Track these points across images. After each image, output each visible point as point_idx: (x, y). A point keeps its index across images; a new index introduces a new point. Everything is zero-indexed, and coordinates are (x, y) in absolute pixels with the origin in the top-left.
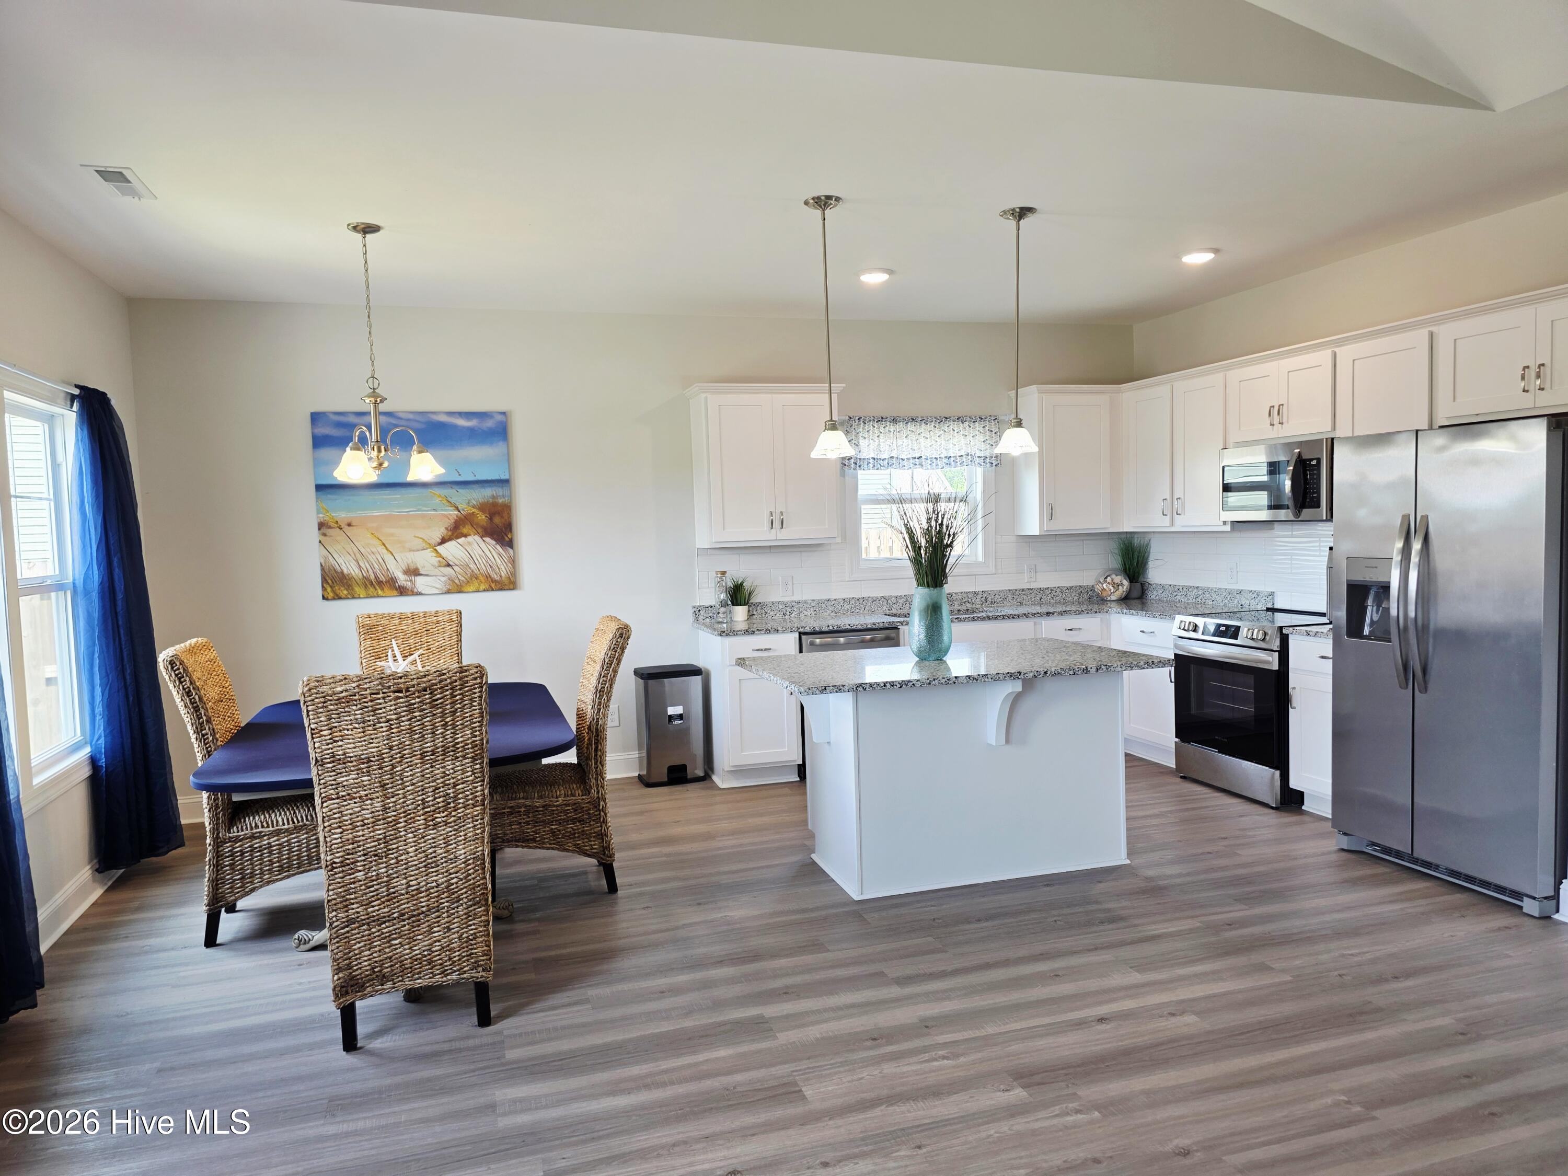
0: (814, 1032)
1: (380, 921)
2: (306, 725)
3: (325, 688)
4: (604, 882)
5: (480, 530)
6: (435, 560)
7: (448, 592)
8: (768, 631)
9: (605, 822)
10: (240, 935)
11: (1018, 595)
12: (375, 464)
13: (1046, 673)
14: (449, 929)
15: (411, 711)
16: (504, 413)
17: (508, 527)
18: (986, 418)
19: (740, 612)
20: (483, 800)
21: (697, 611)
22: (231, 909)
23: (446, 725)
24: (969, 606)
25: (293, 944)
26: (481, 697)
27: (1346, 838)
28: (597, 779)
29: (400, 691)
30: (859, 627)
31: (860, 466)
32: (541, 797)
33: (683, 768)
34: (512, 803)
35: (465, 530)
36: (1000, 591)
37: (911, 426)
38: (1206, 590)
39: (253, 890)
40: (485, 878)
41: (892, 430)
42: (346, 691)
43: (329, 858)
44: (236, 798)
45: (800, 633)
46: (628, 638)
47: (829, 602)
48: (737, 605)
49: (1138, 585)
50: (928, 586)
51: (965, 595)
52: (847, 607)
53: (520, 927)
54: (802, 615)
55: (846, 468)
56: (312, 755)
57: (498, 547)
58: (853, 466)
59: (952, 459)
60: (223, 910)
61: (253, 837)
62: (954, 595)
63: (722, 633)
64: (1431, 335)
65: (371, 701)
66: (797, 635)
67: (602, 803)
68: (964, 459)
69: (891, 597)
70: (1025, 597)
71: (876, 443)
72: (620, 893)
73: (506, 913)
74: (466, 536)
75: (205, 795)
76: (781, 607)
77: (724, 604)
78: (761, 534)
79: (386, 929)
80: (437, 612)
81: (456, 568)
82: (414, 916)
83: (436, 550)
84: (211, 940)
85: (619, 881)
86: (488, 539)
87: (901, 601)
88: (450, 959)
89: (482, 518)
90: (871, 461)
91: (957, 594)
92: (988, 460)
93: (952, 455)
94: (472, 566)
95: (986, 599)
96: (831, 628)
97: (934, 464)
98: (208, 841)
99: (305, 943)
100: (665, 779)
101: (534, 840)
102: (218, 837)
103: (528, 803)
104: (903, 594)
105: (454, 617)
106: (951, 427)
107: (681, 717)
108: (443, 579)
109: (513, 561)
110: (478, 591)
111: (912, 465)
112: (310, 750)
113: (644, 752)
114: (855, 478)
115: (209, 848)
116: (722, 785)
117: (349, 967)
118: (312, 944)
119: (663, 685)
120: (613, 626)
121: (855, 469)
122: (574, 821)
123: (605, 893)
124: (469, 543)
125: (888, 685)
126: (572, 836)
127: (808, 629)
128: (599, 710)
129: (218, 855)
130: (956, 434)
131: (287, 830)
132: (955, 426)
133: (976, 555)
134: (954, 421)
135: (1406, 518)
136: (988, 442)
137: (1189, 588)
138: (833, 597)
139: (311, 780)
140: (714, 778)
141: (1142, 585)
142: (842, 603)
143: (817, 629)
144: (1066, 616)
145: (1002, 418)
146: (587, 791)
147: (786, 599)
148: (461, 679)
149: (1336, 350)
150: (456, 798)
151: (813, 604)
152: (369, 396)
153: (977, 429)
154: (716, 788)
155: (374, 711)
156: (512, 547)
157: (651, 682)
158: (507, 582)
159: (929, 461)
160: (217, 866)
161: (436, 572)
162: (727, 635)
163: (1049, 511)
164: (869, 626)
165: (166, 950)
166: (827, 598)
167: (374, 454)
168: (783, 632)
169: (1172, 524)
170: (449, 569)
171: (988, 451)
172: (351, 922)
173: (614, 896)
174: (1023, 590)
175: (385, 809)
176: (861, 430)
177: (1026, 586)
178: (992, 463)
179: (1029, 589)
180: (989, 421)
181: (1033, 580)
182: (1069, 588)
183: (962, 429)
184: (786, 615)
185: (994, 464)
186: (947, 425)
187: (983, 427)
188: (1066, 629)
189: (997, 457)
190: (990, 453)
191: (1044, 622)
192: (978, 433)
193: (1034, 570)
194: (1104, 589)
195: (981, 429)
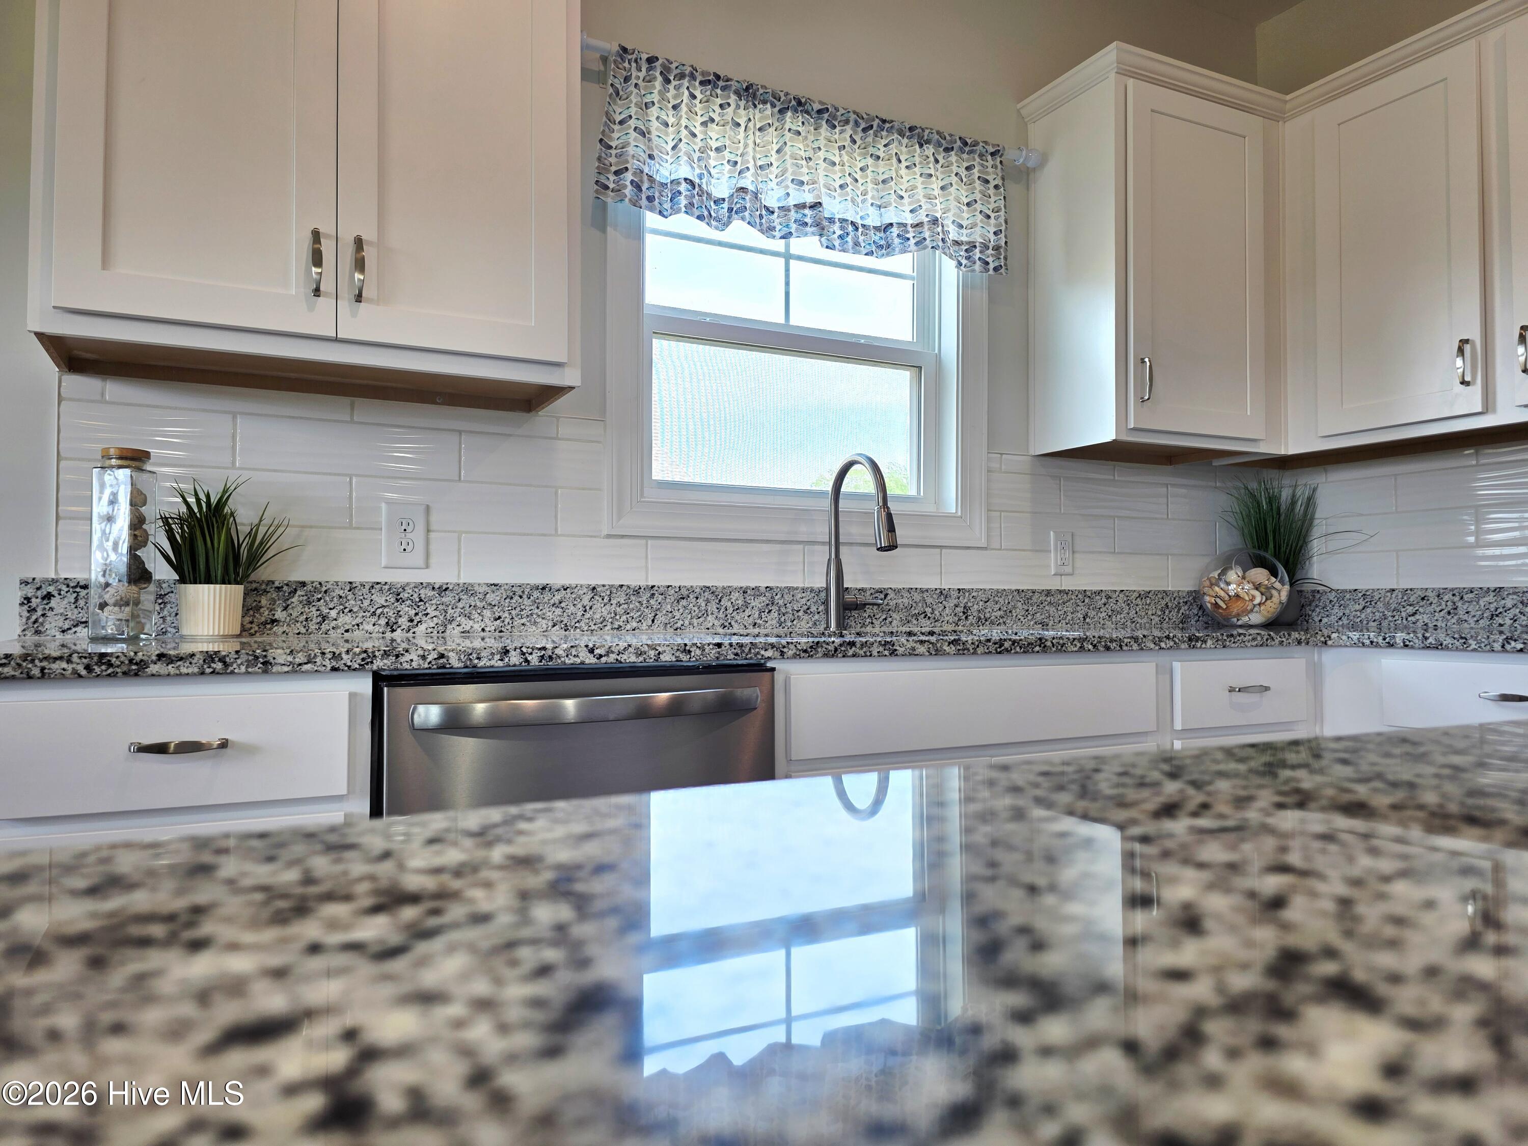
11: (1035, 603)
18: (977, 146)
21: (39, 597)
24: (926, 624)
30: (630, 658)
31: (650, 199)
36: (1000, 593)
37: (792, 122)
41: (742, 122)
45: (379, 680)
47: (547, 595)
51: (917, 597)
54: (454, 632)
55: (609, 198)
58: (629, 191)
59: (895, 231)
62: (892, 595)
66: (364, 685)
68: (927, 234)
69: (728, 591)
70: (1052, 610)
71: (698, 143)
76: (380, 600)
87: (757, 603)
90: (683, 187)
91: (897, 591)
92: (977, 254)
95: (966, 609)
96: (515, 659)
97: (849, 239)
106: (893, 149)
111: (794, 227)
114: (637, 234)
121: (635, 203)
127: (412, 661)
130: (903, 171)
132: (901, 147)
133: (938, 498)
134: (901, 135)
136: (978, 206)
138: (557, 580)
142: (586, 601)
145: (1012, 153)
151: (490, 598)
153: (955, 169)
159: (836, 227)
163: (1142, 378)
164: (667, 658)
166: (541, 581)
171: (978, 230)
174: (1048, 593)
176: (655, 97)
177: (1054, 584)
178: (987, 263)
179: (1060, 591)
180: (981, 156)
181: (1068, 569)
182: (1143, 595)
183: (917, 160)
184: (392, 626)
185: (991, 266)
186: (884, 142)
187: (968, 168)
188: (1232, 690)
189: (997, 248)
190: (982, 236)
191: (1177, 666)
192: (954, 179)
193: (1069, 545)
194: (1237, 596)
195: (963, 173)
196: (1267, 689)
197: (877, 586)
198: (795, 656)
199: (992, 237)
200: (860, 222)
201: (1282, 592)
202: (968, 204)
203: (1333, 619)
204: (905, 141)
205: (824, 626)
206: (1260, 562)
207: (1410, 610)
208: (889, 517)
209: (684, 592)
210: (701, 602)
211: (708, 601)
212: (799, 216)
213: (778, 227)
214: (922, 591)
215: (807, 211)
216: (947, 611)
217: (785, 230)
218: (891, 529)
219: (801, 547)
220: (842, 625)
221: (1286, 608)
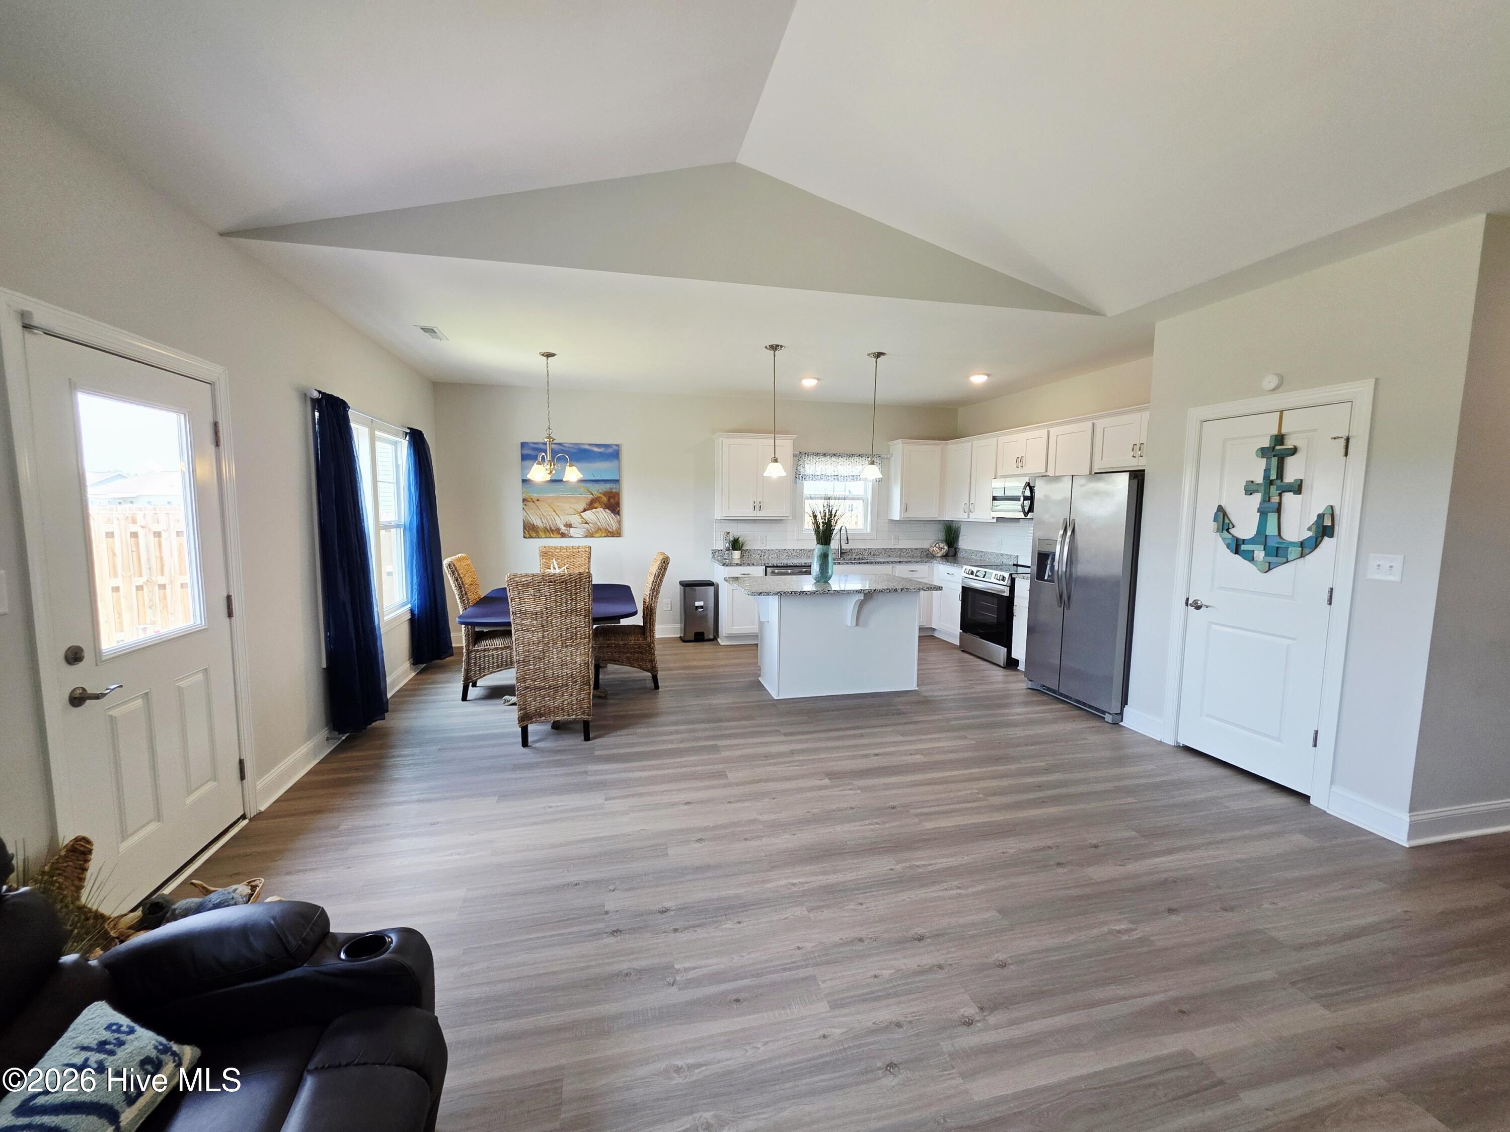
0: (738, 753)
1: (540, 689)
2: (509, 595)
3: (517, 579)
4: (653, 684)
5: (603, 506)
6: (580, 520)
7: (586, 537)
8: (748, 564)
9: (654, 654)
10: (478, 697)
11: (888, 552)
12: (549, 472)
13: (875, 590)
14: (572, 695)
15: (556, 592)
16: (617, 445)
17: (618, 504)
18: (875, 456)
19: (737, 554)
20: (589, 636)
21: (714, 552)
22: (474, 685)
23: (572, 599)
24: (861, 556)
25: (502, 702)
26: (589, 587)
27: (1031, 682)
28: (650, 633)
29: (551, 582)
31: (805, 478)
32: (622, 640)
33: (702, 634)
34: (608, 642)
35: (595, 505)
36: (878, 549)
37: (834, 459)
38: (986, 553)
39: (484, 676)
40: (589, 673)
41: (823, 460)
42: (527, 581)
43: (518, 658)
44: (477, 629)
45: (766, 567)
46: (668, 563)
47: (785, 551)
48: (735, 550)
49: (953, 549)
50: (822, 544)
51: (859, 550)
52: (795, 554)
53: (610, 701)
54: (770, 557)
55: (797, 479)
56: (511, 610)
57: (612, 514)
58: (801, 478)
60: (471, 684)
61: (485, 650)
63: (724, 565)
64: (1093, 424)
65: (538, 586)
66: (764, 567)
67: (652, 645)
71: (814, 466)
72: (660, 689)
73: (603, 695)
74: (596, 508)
75: (463, 626)
76: (759, 552)
77: (728, 549)
78: (749, 513)
79: (543, 692)
80: (579, 547)
81: (590, 524)
82: (555, 688)
83: (581, 515)
84: (464, 698)
85: (660, 684)
86: (607, 510)
88: (572, 709)
89: (605, 499)
90: (811, 476)
92: (877, 481)
94: (599, 524)
95: (870, 553)
96: (781, 564)
97: (845, 480)
98: (464, 651)
99: (508, 701)
100: (693, 639)
101: (619, 661)
102: (469, 649)
103: (616, 642)
105: (587, 550)
107: (702, 607)
108: (584, 530)
109: (620, 522)
110: (601, 537)
111: (833, 480)
112: (510, 607)
113: (683, 624)
114: (803, 484)
115: (465, 654)
116: (722, 644)
117: (525, 708)
118: (511, 702)
119: (695, 590)
120: (661, 557)
121: (802, 480)
122: (638, 653)
123: (652, 689)
124: (598, 512)
125: (793, 593)
126: (637, 660)
127: (770, 565)
128: (652, 599)
129: (469, 658)
130: (857, 464)
131: (501, 648)
132: (857, 459)
133: (866, 531)
134: (857, 456)
135: (1065, 519)
137: (978, 551)
138: (787, 548)
139: (510, 622)
140: (719, 640)
141: (955, 549)
143: (775, 565)
144: (910, 564)
145: (884, 456)
146: (645, 638)
147: (762, 548)
148: (579, 578)
149: (1050, 429)
150: (576, 634)
151: (776, 551)
152: (547, 438)
154: (719, 644)
155: (539, 590)
156: (619, 515)
157: (687, 588)
158: (616, 533)
159: (842, 477)
160: (468, 663)
161: (580, 526)
162: (727, 565)
163: (905, 508)
165: (444, 701)
166: (784, 549)
167: (548, 467)
168: (757, 565)
169: (969, 517)
170: (587, 525)
172: (527, 688)
173: (657, 691)
174: (890, 549)
175: (543, 637)
176: (806, 459)
178: (879, 483)
179: (894, 548)
180: (875, 458)
181: (896, 544)
182: (913, 549)
183: (860, 461)
184: (761, 556)
186: (852, 458)
193: (897, 539)
197: (849, 549)
200: (847, 475)
201: (945, 550)
206: (947, 542)
208: (847, 538)
212: (835, 476)
213: (829, 479)
215: (838, 476)
216: (865, 553)
217: (831, 480)
218: (847, 540)
220: (841, 556)
221: (950, 553)
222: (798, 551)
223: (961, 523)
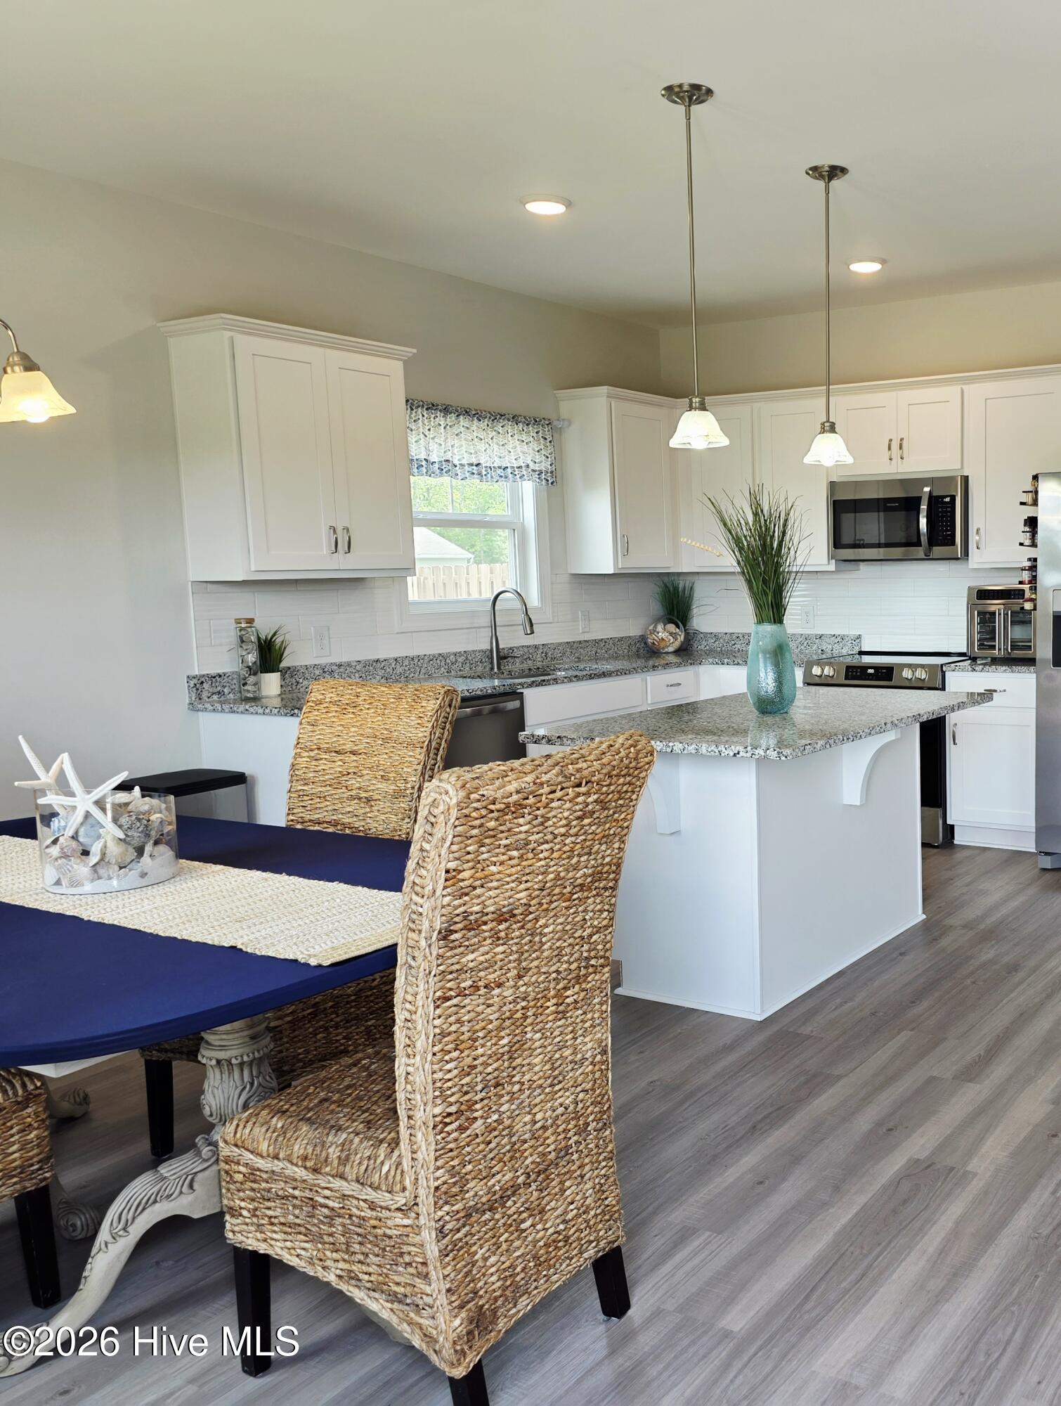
18: (540, 421)
19: (271, 683)
21: (198, 684)
36: (560, 644)
41: (443, 424)
47: (379, 664)
48: (267, 672)
51: (526, 650)
52: (399, 670)
59: (509, 470)
68: (524, 473)
70: (582, 650)
77: (252, 671)
78: (319, 561)
87: (461, 660)
90: (424, 465)
91: (517, 648)
92: (543, 476)
93: (509, 465)
97: (489, 476)
104: (462, 650)
106: (505, 428)
130: (510, 438)
132: (510, 428)
134: (509, 420)
136: (543, 452)
138: (382, 656)
141: (692, 634)
142: (393, 666)
145: (555, 423)
147: (323, 661)
149: (964, 387)
151: (358, 668)
153: (532, 434)
163: (623, 544)
166: (376, 657)
171: (543, 464)
174: (581, 642)
177: (582, 638)
178: (548, 481)
179: (585, 641)
180: (542, 426)
181: (587, 630)
182: (621, 639)
183: (516, 432)
185: (550, 482)
186: (501, 425)
187: (537, 433)
188: (668, 686)
189: (552, 472)
190: (545, 467)
191: (648, 678)
192: (532, 439)
193: (588, 618)
194: (663, 639)
195: (535, 435)
196: (680, 684)
197: (509, 646)
198: (527, 687)
199: (549, 467)
200: (492, 466)
201: (681, 638)
202: (538, 451)
203: (703, 646)
204: (510, 423)
205: (487, 669)
206: (671, 621)
207: (733, 642)
208: (530, 619)
209: (431, 657)
210: (438, 661)
211: (441, 661)
212: (470, 469)
213: (459, 474)
214: (528, 647)
215: (474, 467)
216: (539, 656)
217: (463, 476)
219: (474, 630)
221: (682, 643)
222: (406, 663)
223: (695, 578)
